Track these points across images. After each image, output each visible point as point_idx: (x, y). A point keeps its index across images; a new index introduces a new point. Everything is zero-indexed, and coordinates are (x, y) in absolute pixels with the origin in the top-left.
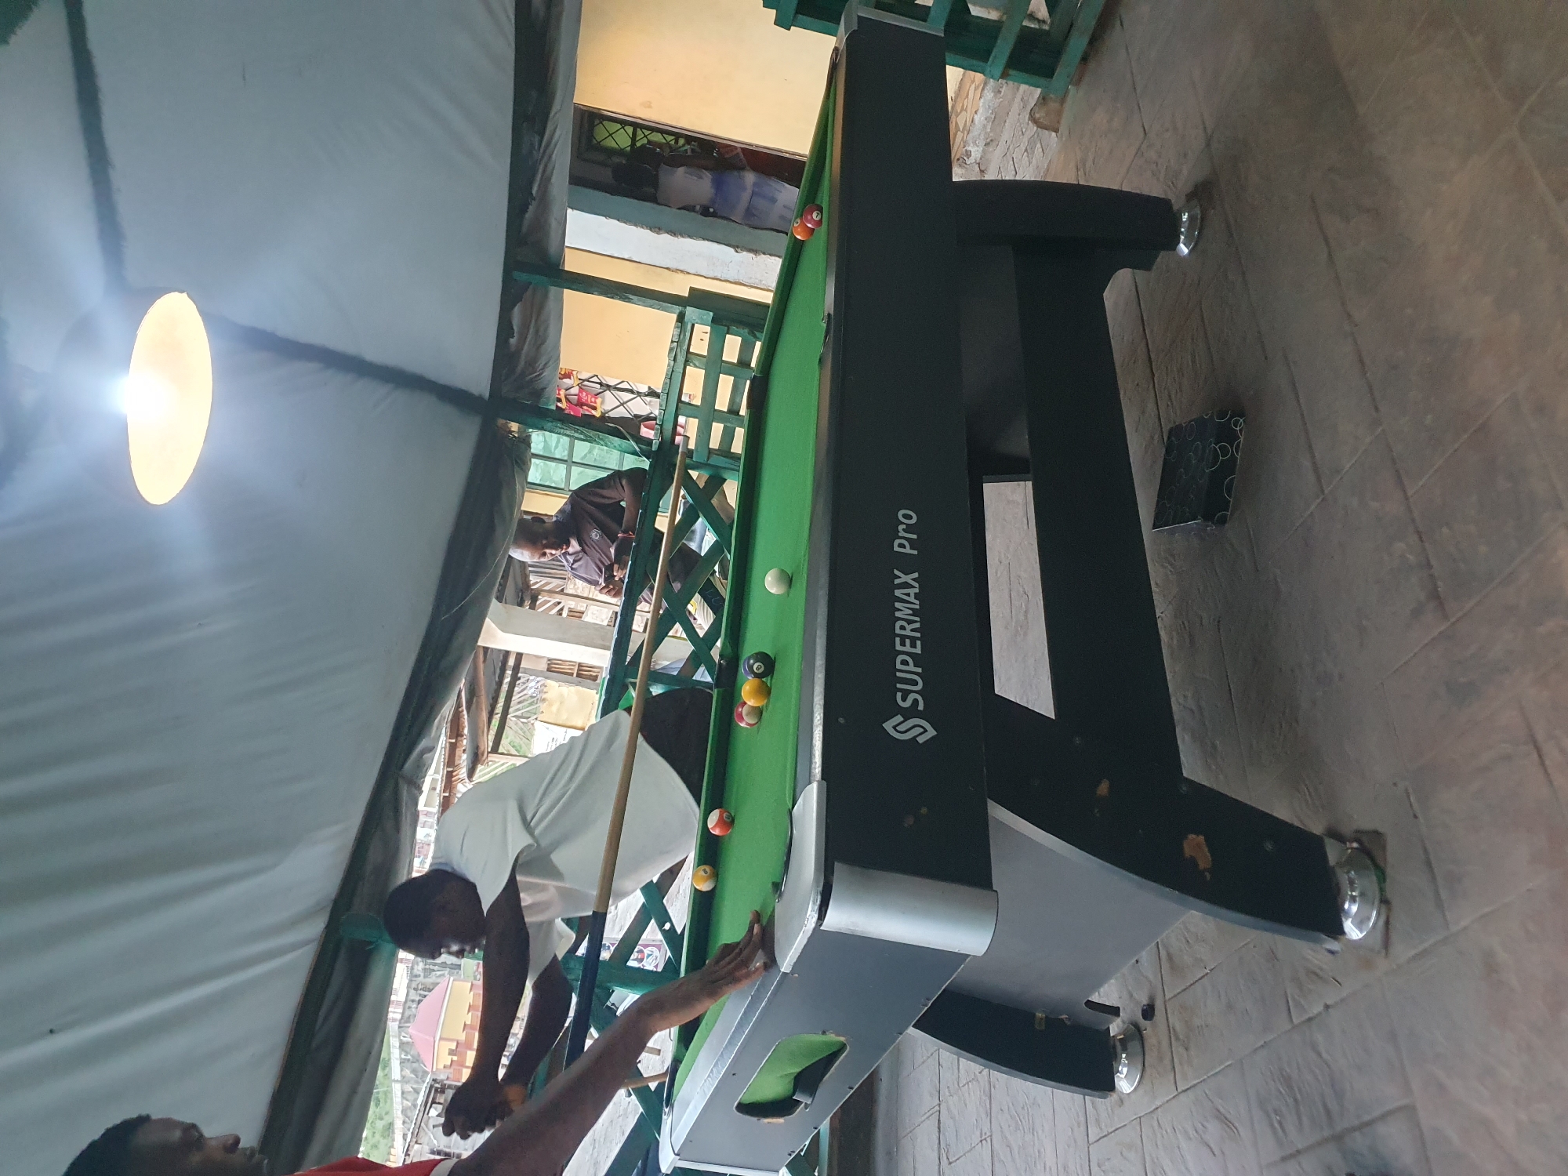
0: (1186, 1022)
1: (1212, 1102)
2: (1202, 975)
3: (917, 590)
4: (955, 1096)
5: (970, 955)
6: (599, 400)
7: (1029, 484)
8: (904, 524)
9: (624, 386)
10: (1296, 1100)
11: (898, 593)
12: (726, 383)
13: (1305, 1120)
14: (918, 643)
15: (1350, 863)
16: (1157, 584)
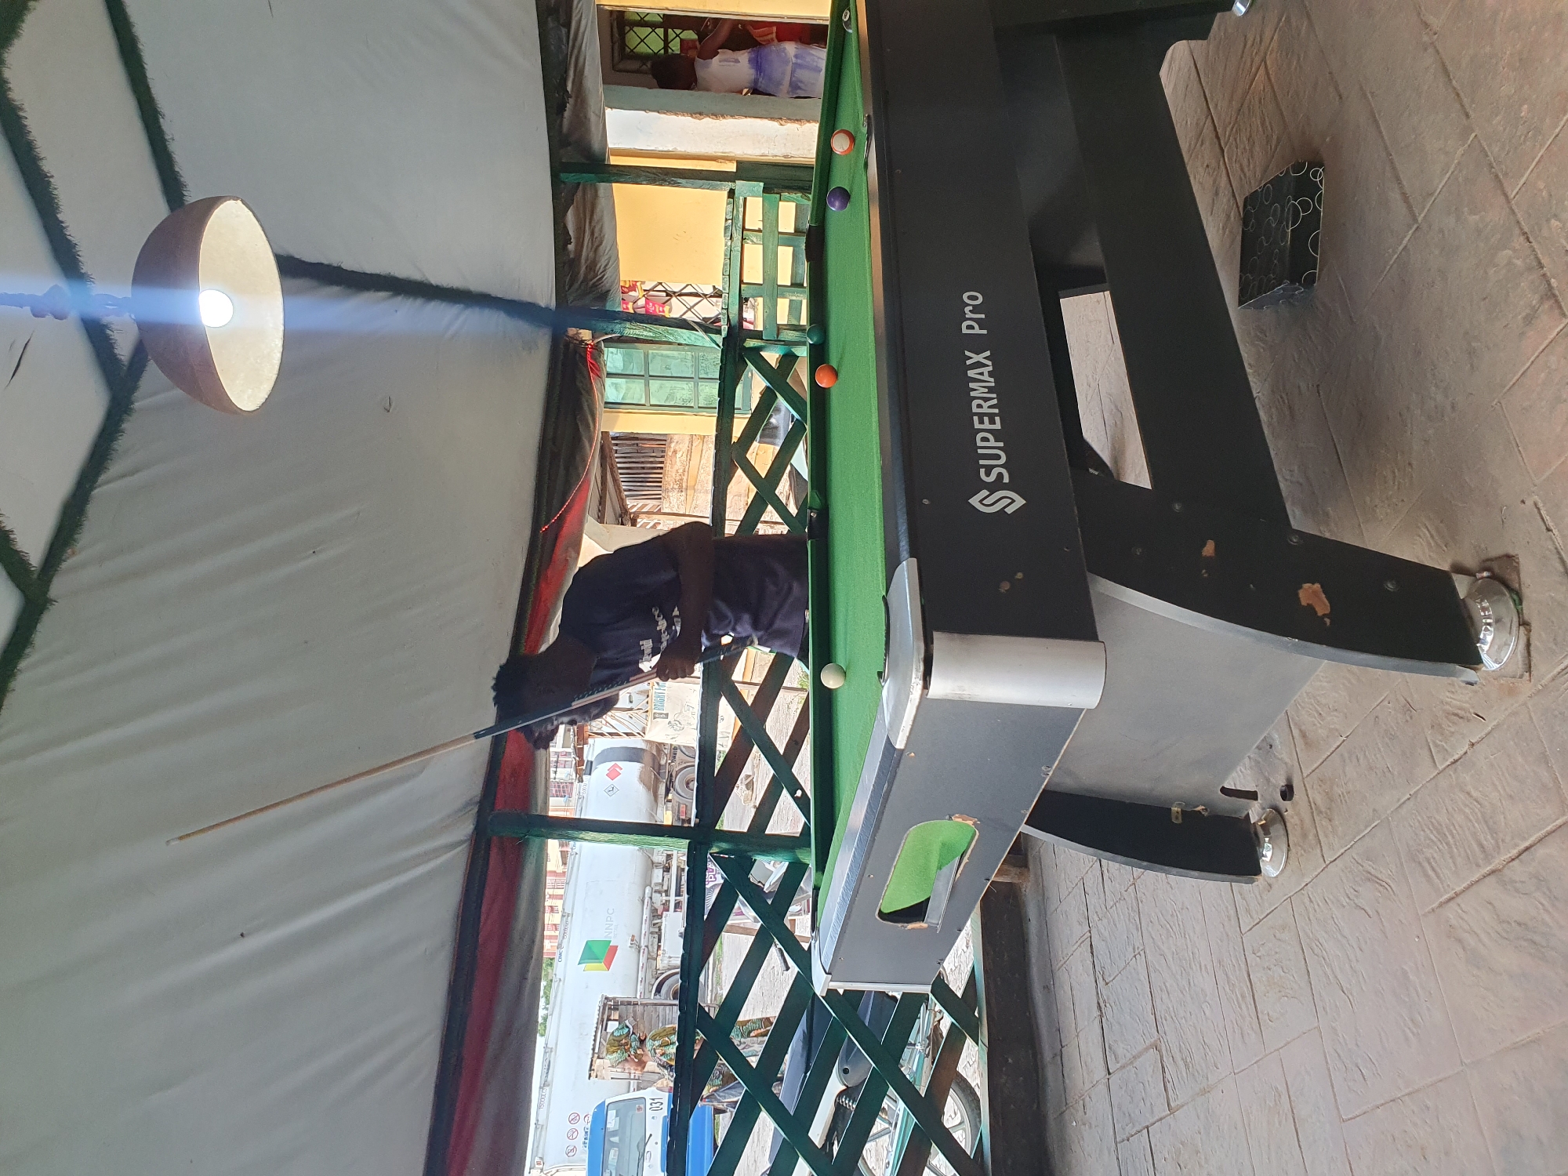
0: (1327, 793)
1: (1362, 866)
2: (1338, 744)
3: (991, 368)
4: (1105, 921)
5: (1083, 709)
6: (667, 308)
7: (1107, 293)
8: (969, 305)
9: (689, 290)
10: (1448, 844)
11: (971, 373)
12: (785, 254)
13: (1459, 860)
14: (997, 419)
15: (1482, 593)
16: (1250, 364)
